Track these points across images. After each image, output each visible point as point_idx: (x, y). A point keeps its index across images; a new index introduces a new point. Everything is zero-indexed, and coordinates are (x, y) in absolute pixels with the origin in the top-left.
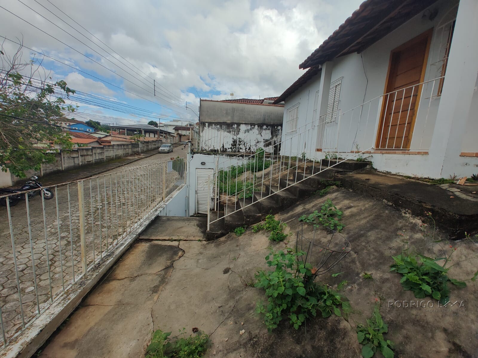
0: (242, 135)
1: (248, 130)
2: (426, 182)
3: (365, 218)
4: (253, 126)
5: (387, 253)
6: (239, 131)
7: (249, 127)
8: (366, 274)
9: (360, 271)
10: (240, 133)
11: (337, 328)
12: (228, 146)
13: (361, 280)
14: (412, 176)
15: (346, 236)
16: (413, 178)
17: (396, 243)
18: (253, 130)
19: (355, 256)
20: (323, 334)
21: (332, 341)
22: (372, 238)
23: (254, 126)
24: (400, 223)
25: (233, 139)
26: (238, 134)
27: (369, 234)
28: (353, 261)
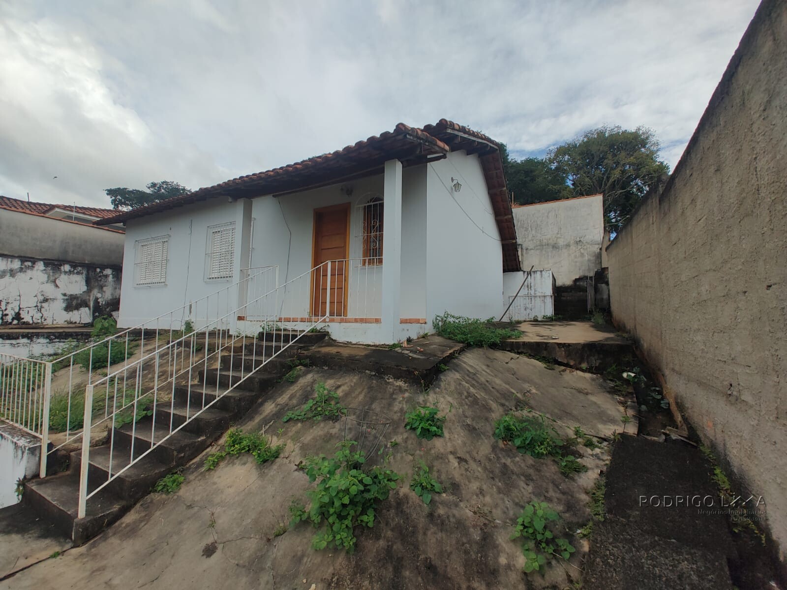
1: (12, 271)
2: (385, 348)
3: (360, 393)
4: (28, 263)
5: (396, 417)
8: (392, 442)
9: (386, 443)
11: (399, 499)
13: (391, 450)
14: (372, 344)
15: (355, 417)
16: (373, 346)
17: (397, 407)
18: (29, 271)
19: (374, 431)
20: (393, 512)
21: (402, 512)
22: (378, 410)
24: (390, 388)
27: (373, 406)
28: (376, 437)
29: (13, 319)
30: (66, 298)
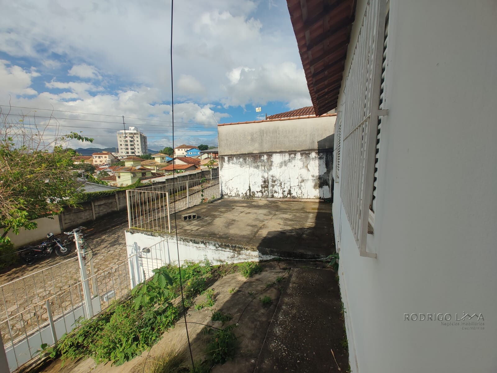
0: (276, 172)
1: (285, 162)
4: (293, 156)
6: (271, 165)
7: (287, 157)
10: (272, 167)
12: (256, 188)
18: (293, 161)
23: (295, 155)
25: (263, 177)
26: (270, 169)
29: (288, 194)
30: (314, 178)
